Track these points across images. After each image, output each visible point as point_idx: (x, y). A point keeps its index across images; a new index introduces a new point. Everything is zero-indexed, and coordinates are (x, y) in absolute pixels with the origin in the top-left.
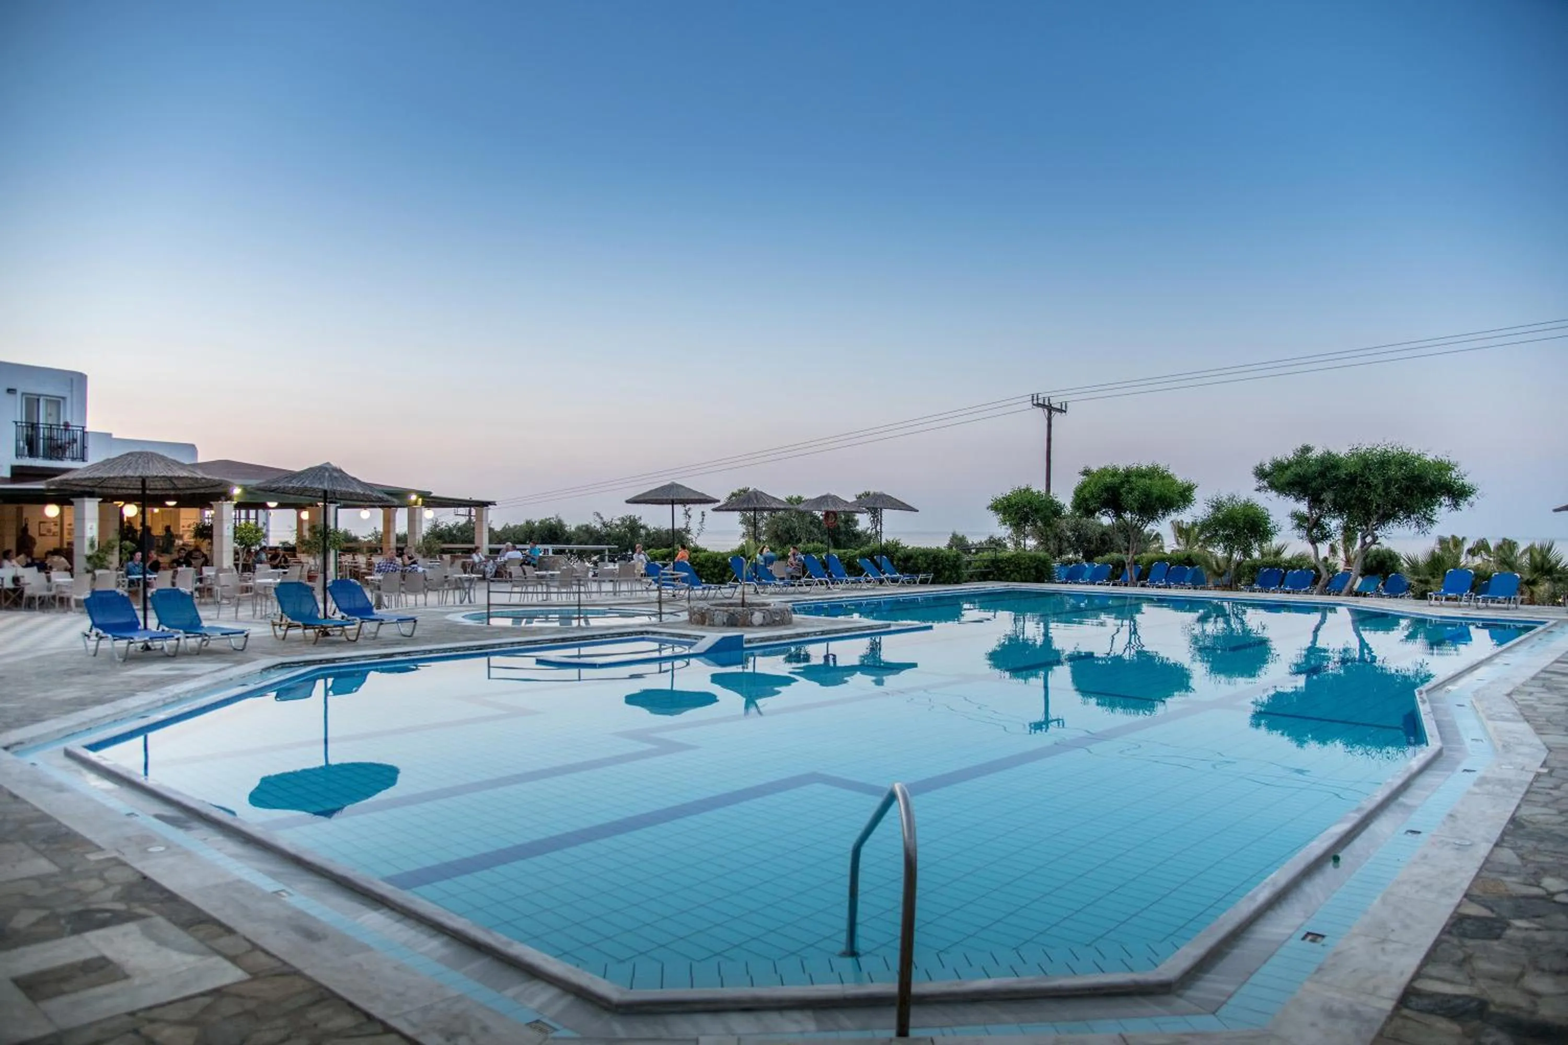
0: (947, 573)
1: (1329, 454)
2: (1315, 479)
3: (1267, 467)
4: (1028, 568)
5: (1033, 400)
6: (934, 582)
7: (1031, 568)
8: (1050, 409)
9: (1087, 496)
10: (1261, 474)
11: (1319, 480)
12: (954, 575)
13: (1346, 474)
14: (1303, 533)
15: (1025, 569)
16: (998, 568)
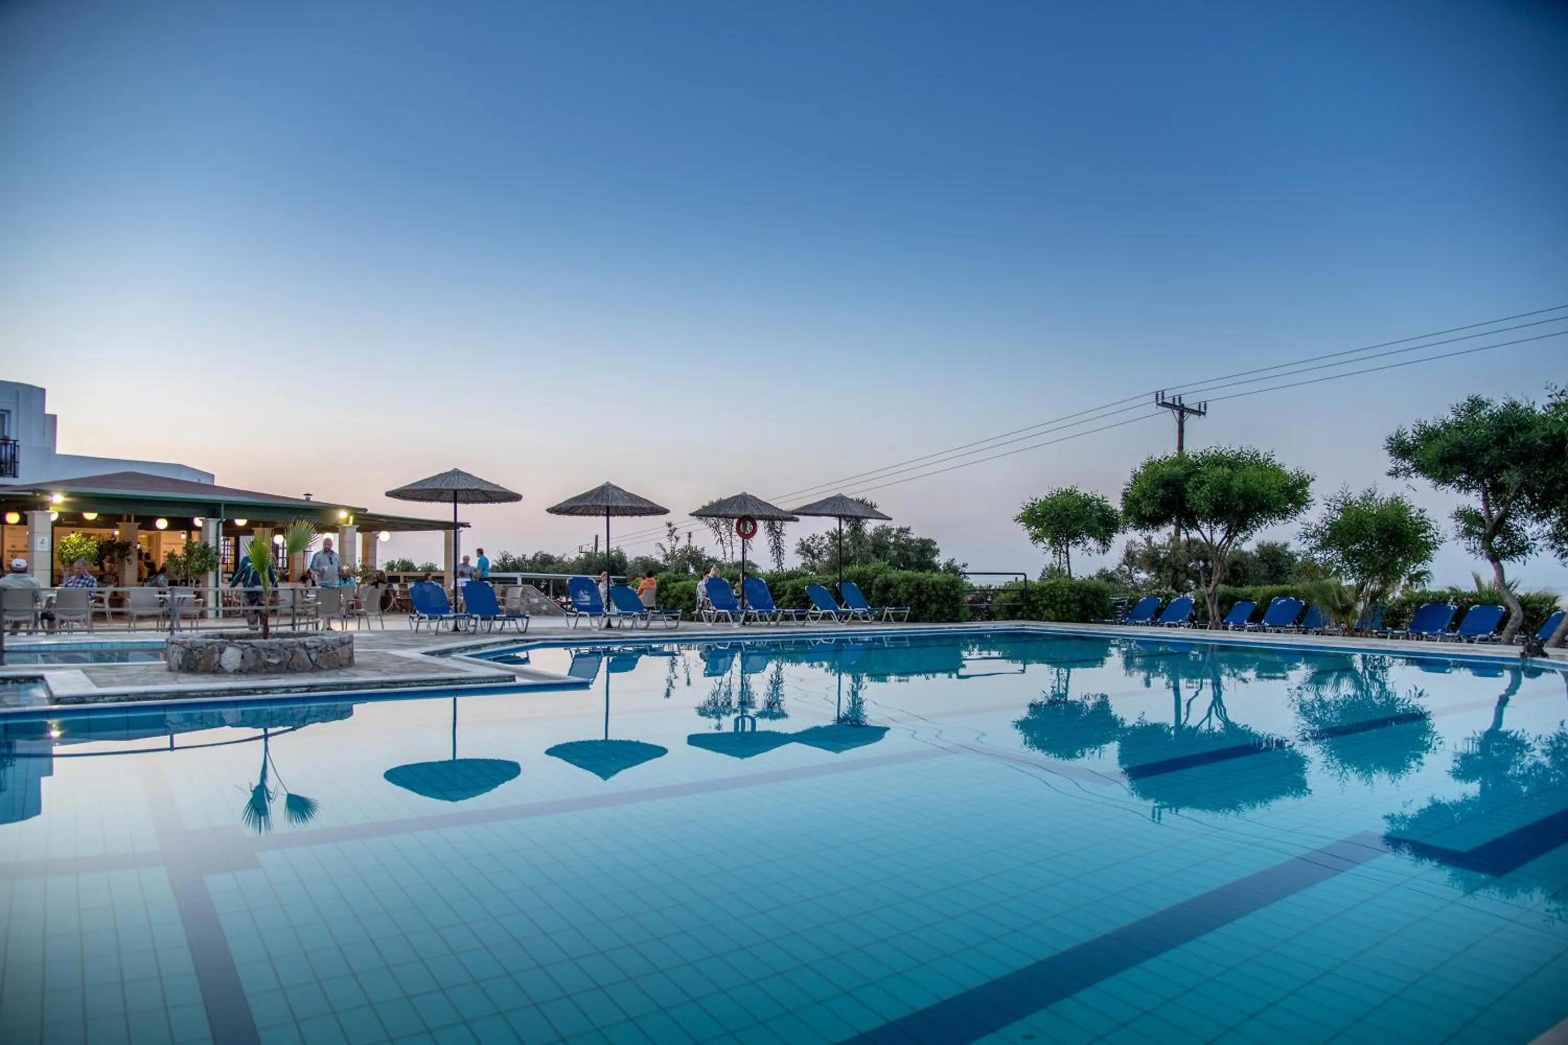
0: (934, 607)
1: (1514, 405)
2: (1486, 449)
3: (1409, 438)
4: (1067, 602)
5: (1156, 399)
6: (913, 619)
7: (1072, 602)
8: (1181, 410)
10: (1400, 449)
11: (1495, 452)
12: (946, 610)
13: (1543, 438)
14: (1476, 543)
15: (1062, 603)
16: (1029, 602)
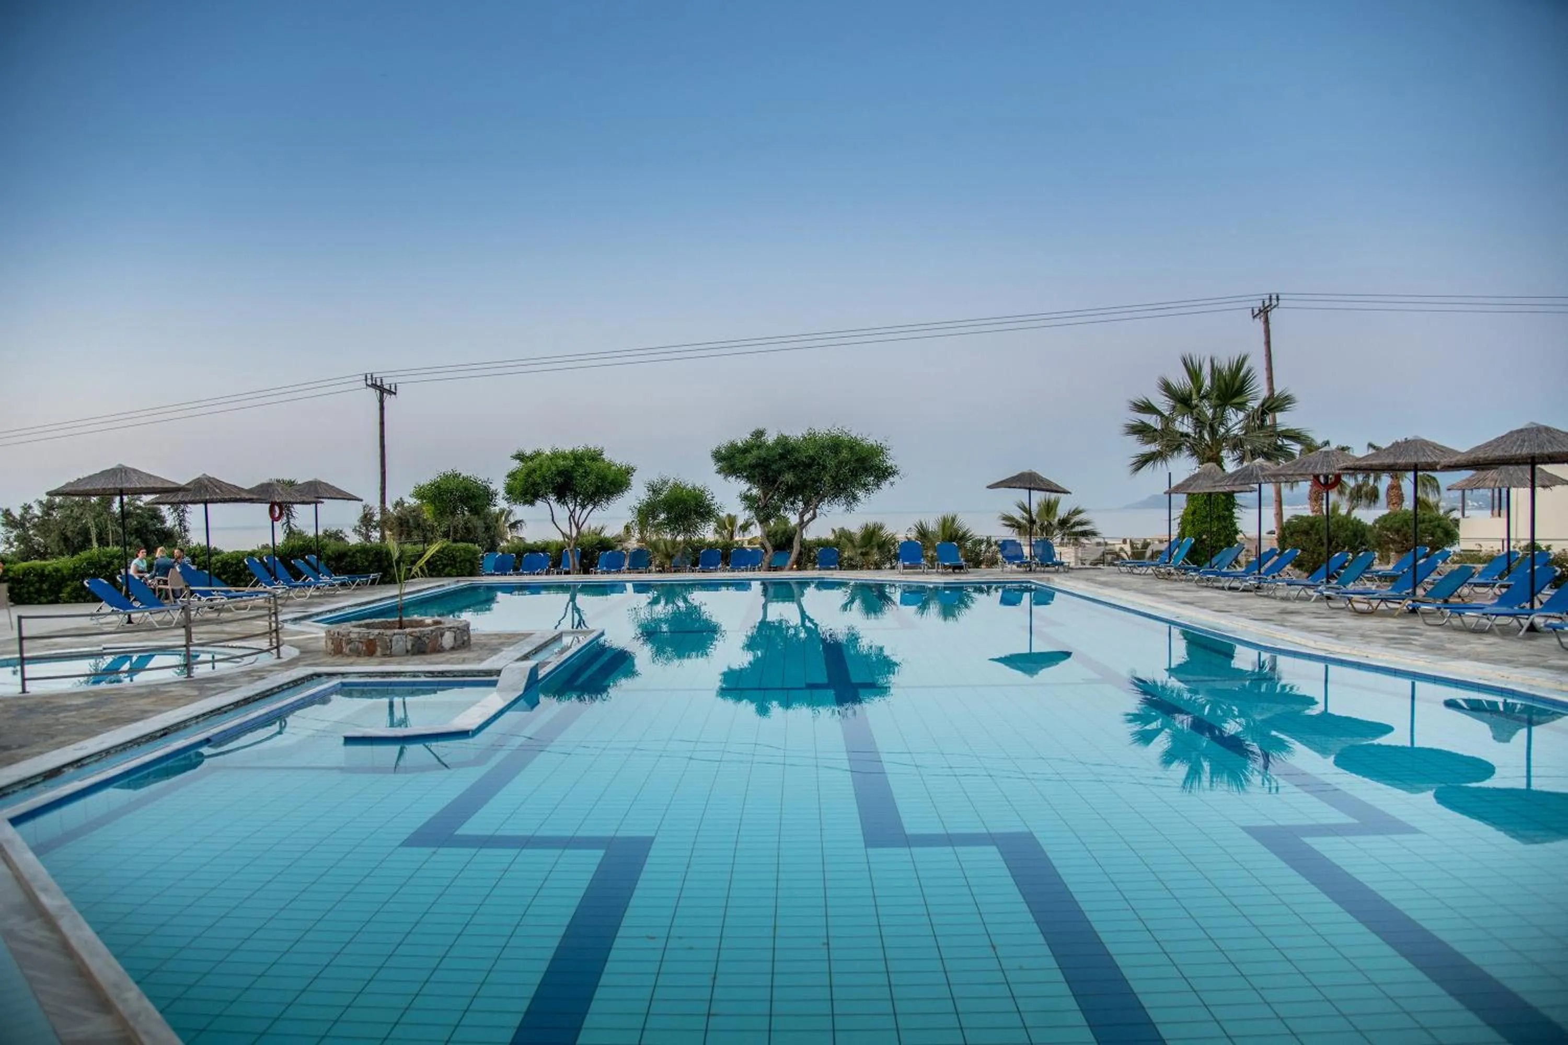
1: (784, 437)
3: (724, 451)
5: (366, 380)
8: (383, 391)
9: (539, 480)
10: (719, 456)
